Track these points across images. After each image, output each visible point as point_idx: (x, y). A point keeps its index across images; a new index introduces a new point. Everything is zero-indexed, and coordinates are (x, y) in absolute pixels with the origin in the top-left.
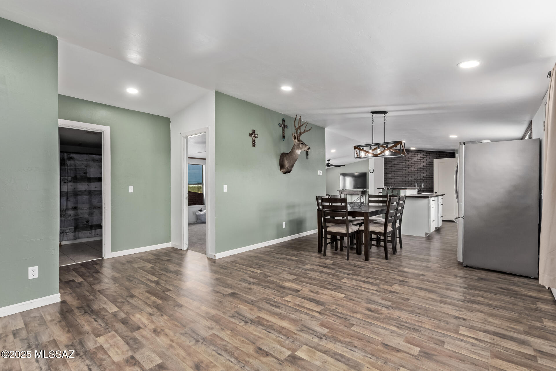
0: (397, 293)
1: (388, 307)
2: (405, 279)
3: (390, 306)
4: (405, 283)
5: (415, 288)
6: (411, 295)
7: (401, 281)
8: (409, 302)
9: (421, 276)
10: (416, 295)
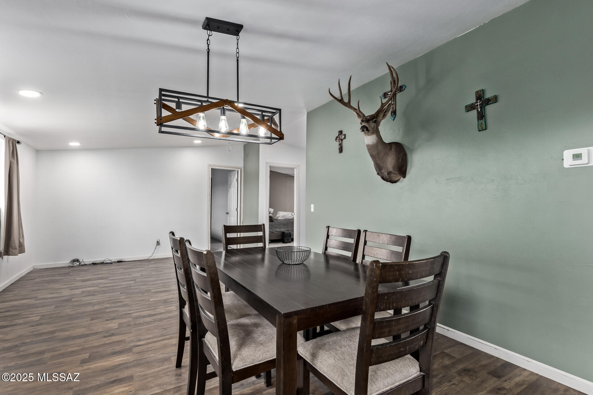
0: (107, 320)
1: (106, 308)
2: (109, 340)
3: (106, 309)
4: (106, 335)
5: (89, 334)
6: (91, 324)
7: (113, 335)
8: (90, 318)
9: (87, 357)
10: (85, 327)
